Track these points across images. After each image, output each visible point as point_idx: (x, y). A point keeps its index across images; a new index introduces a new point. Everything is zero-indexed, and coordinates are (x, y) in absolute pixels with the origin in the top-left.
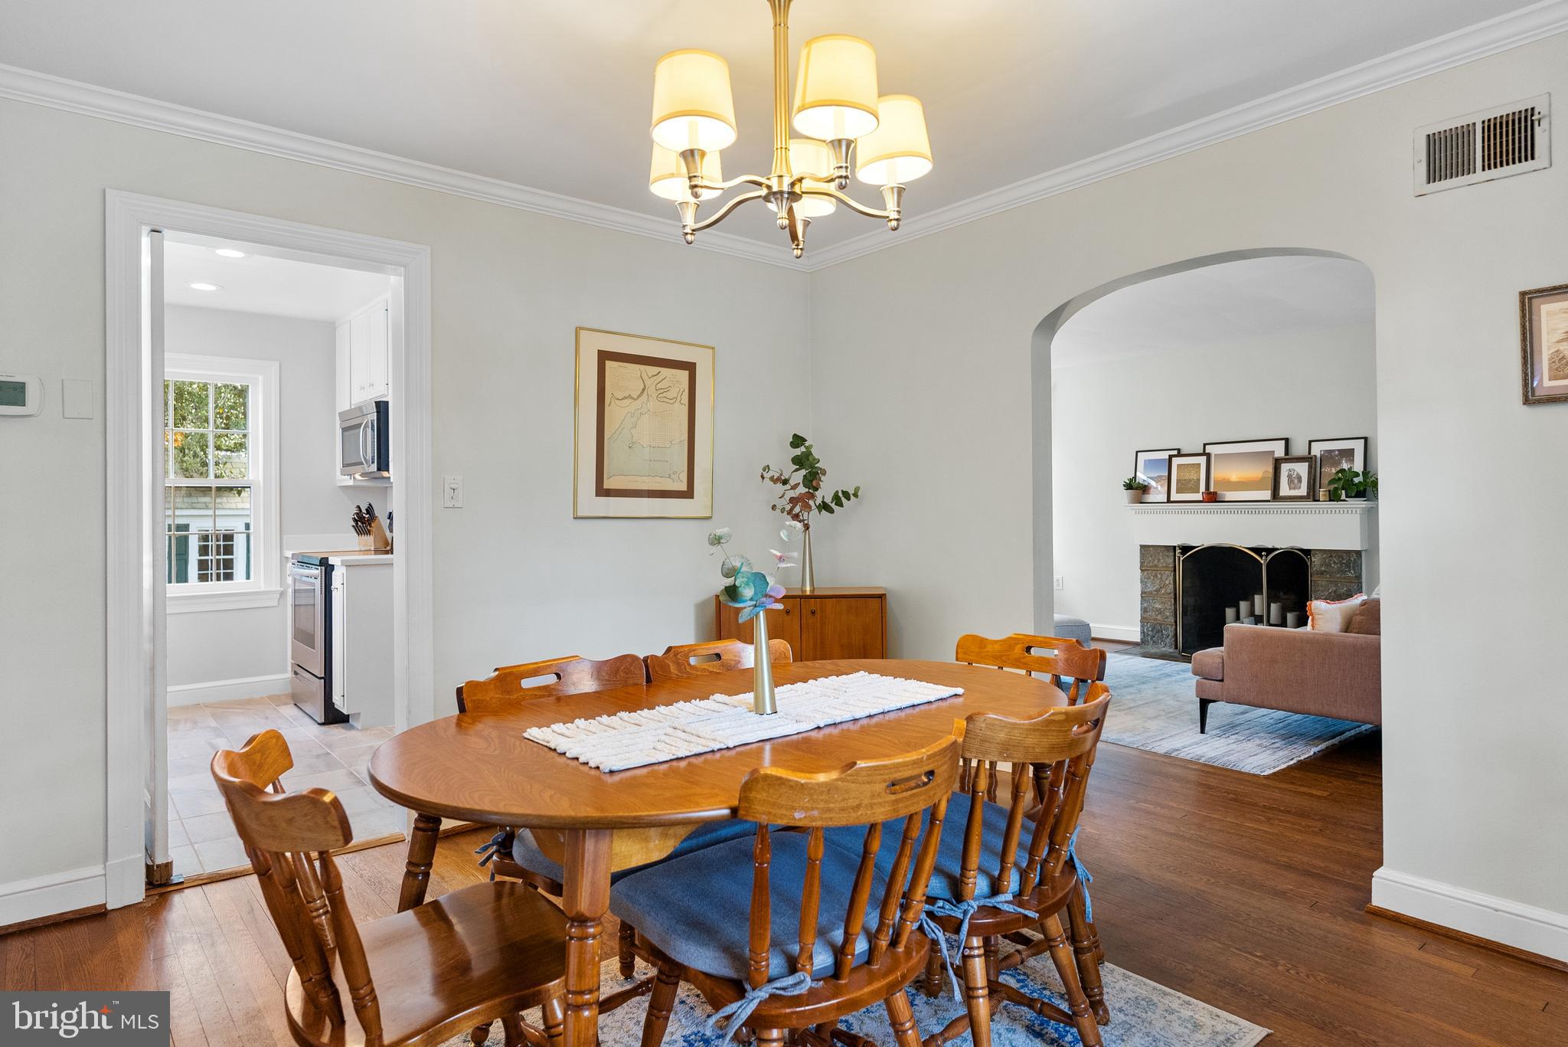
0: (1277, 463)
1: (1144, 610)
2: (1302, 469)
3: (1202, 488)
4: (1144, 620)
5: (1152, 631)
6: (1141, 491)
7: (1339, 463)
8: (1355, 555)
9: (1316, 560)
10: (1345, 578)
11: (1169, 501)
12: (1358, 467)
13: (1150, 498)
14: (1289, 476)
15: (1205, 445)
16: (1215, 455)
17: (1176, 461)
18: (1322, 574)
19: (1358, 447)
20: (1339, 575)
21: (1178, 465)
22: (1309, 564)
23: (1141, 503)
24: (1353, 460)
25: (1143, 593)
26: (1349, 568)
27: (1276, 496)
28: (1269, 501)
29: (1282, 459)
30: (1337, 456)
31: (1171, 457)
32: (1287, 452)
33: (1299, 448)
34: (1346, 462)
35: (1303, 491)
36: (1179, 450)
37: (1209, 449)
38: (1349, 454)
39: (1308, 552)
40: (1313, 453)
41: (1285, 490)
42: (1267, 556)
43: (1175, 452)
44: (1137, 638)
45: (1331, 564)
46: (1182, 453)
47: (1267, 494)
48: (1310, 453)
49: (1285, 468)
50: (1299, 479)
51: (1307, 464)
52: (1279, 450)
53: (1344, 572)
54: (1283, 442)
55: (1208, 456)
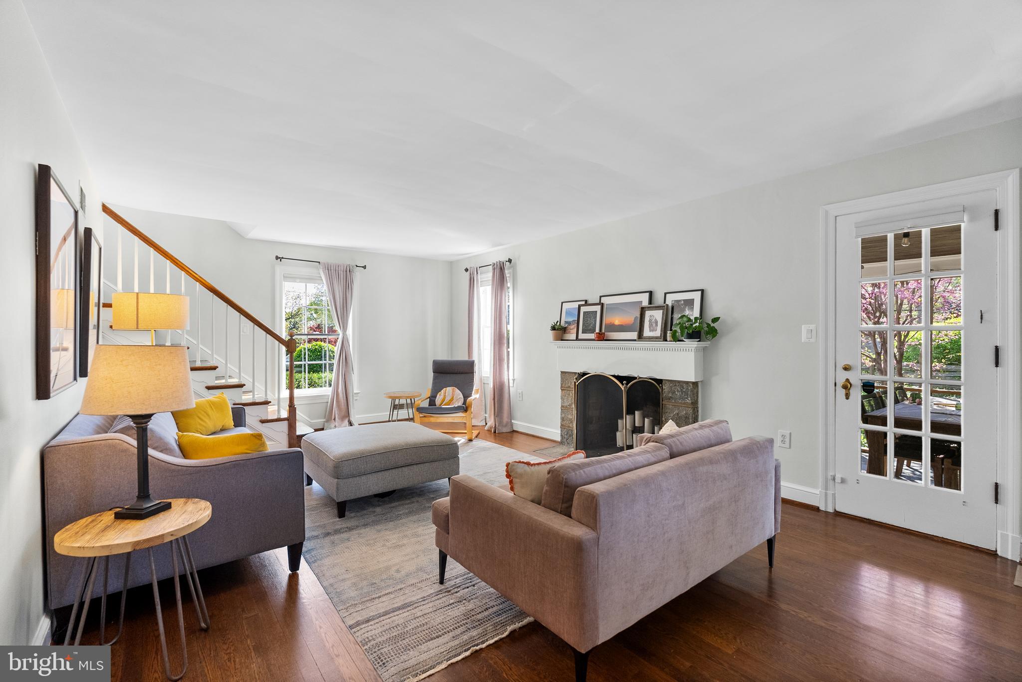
0: (643, 310)
1: (563, 419)
2: (658, 315)
3: (597, 330)
4: (562, 426)
5: (567, 435)
6: (561, 331)
7: (684, 310)
8: (691, 385)
9: (666, 387)
10: (684, 403)
11: (577, 339)
12: (696, 313)
13: (567, 336)
14: (650, 321)
15: (601, 297)
16: (607, 304)
17: (583, 309)
18: (669, 399)
19: (697, 296)
20: (680, 401)
21: (584, 312)
22: (660, 390)
23: (562, 340)
24: (693, 308)
25: (562, 406)
26: (687, 395)
27: (640, 337)
28: (635, 340)
29: (646, 308)
30: (682, 305)
31: (580, 306)
32: (650, 302)
33: (659, 300)
34: (688, 310)
35: (658, 333)
36: (586, 301)
37: (604, 300)
38: (690, 303)
39: (660, 381)
40: (667, 303)
41: (647, 333)
42: (627, 384)
43: (583, 303)
44: (559, 439)
45: (675, 391)
46: (588, 303)
47: (634, 335)
48: (665, 303)
49: (648, 314)
50: (656, 322)
51: (662, 311)
52: (644, 299)
53: (684, 399)
54: (648, 294)
55: (602, 305)
